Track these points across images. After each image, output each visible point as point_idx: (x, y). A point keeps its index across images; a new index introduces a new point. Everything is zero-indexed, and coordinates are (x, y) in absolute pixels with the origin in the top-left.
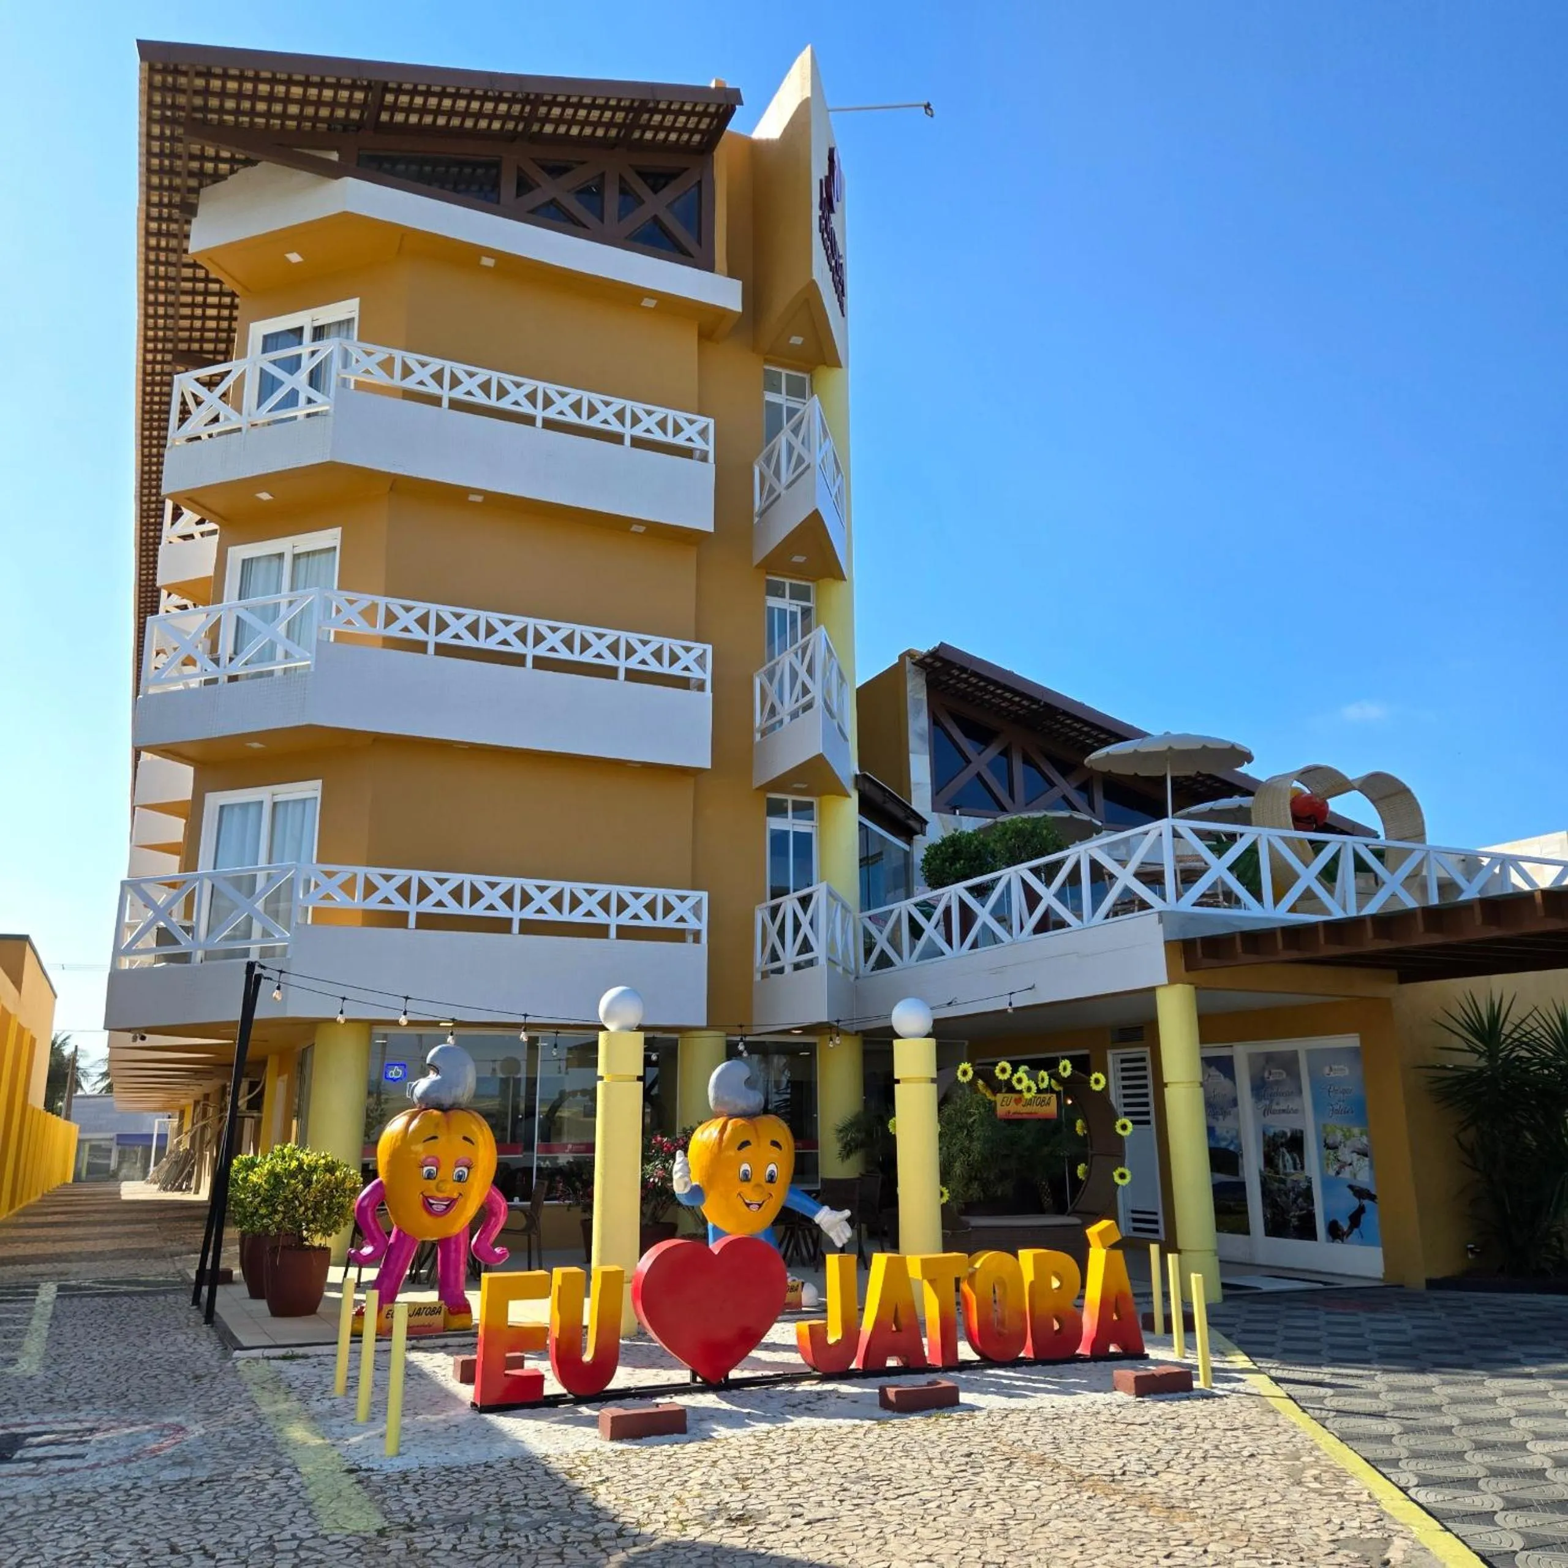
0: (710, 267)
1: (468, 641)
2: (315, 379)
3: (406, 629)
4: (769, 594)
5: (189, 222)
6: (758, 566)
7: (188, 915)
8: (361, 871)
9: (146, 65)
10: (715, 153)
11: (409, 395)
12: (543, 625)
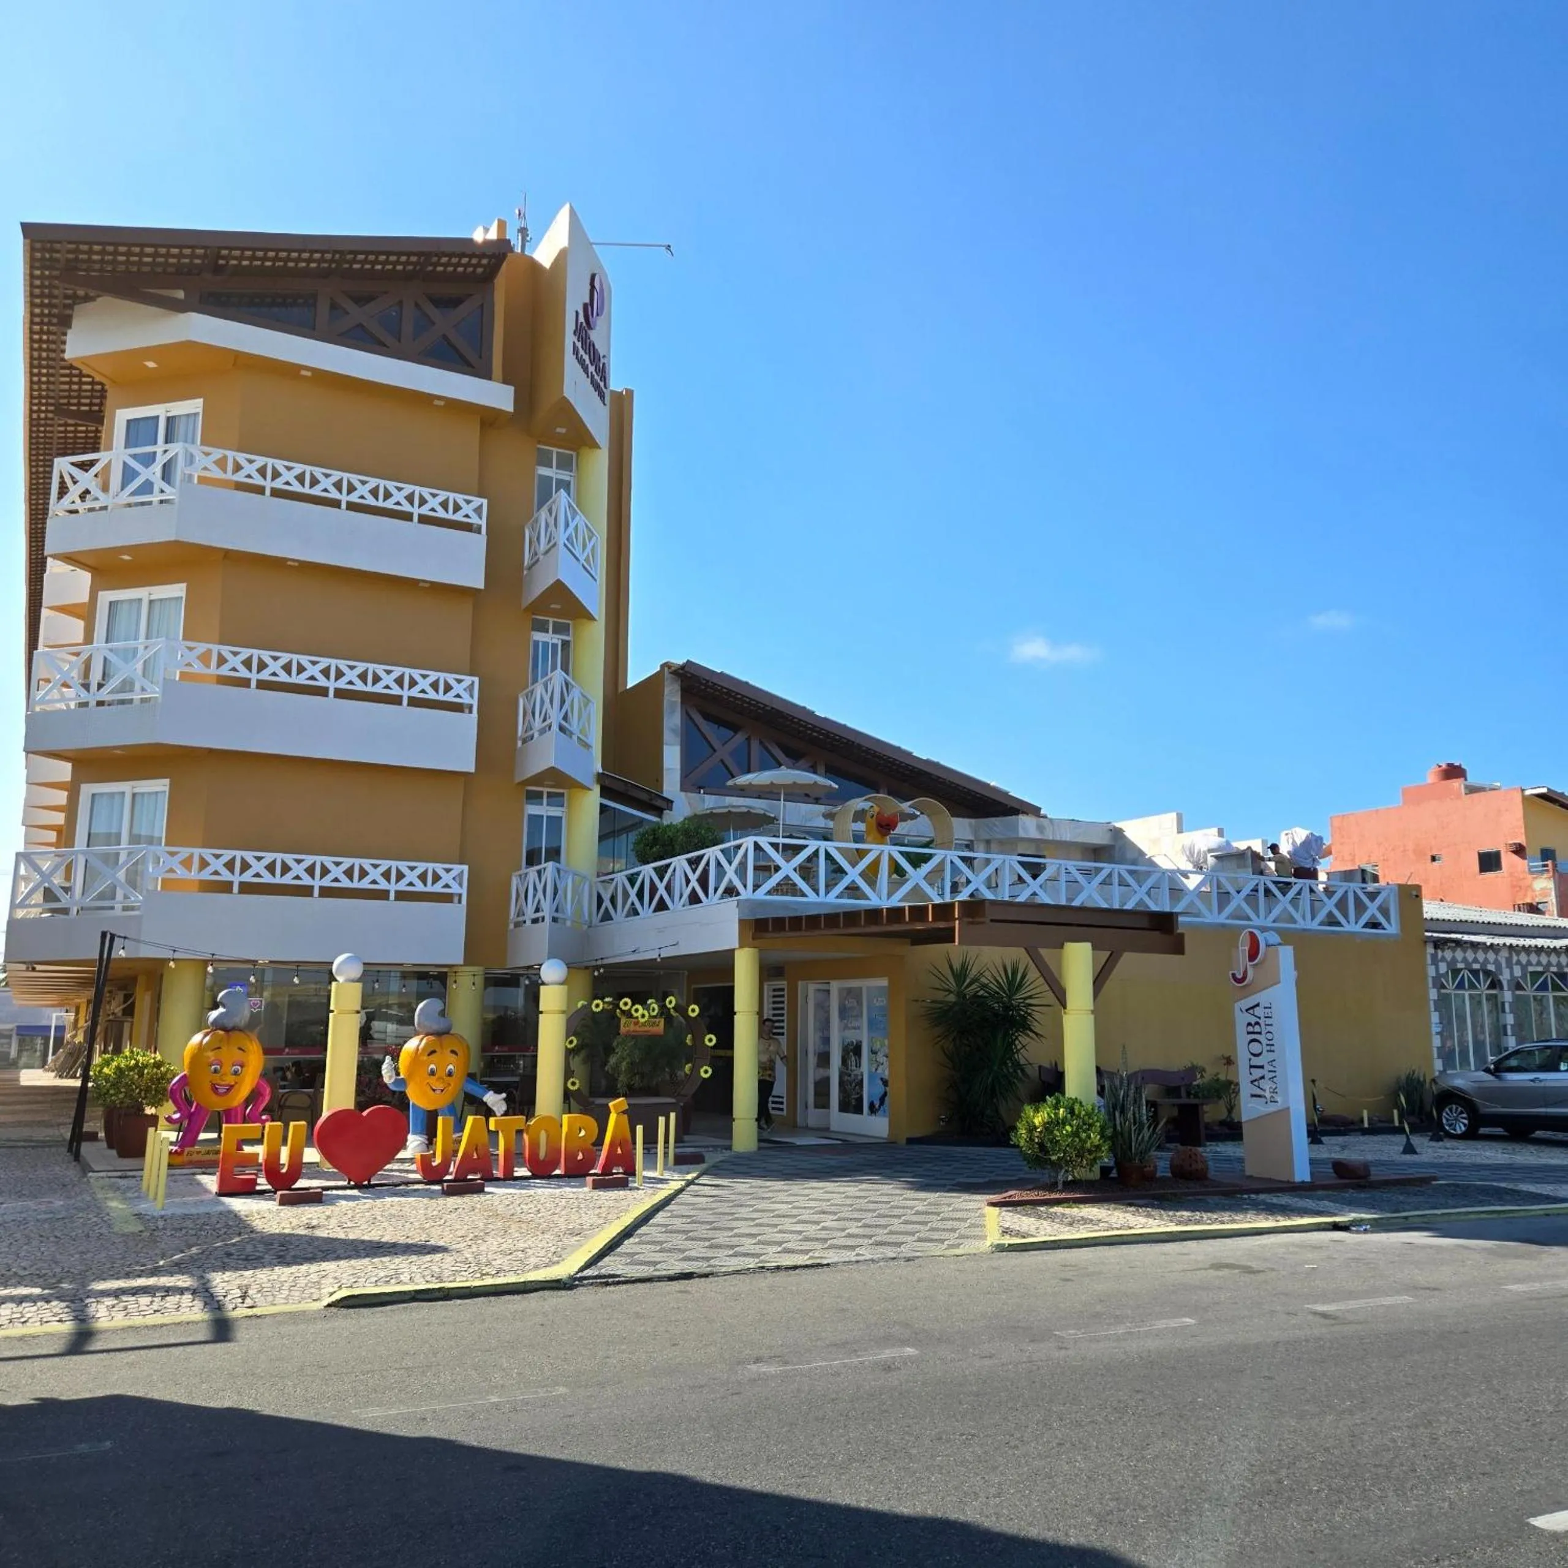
0: (489, 377)
1: (283, 677)
2: (167, 472)
3: (234, 669)
4: (533, 629)
5: (65, 334)
6: (527, 609)
7: (68, 877)
8: (197, 852)
9: (28, 241)
10: (496, 281)
11: (240, 487)
12: (343, 664)
